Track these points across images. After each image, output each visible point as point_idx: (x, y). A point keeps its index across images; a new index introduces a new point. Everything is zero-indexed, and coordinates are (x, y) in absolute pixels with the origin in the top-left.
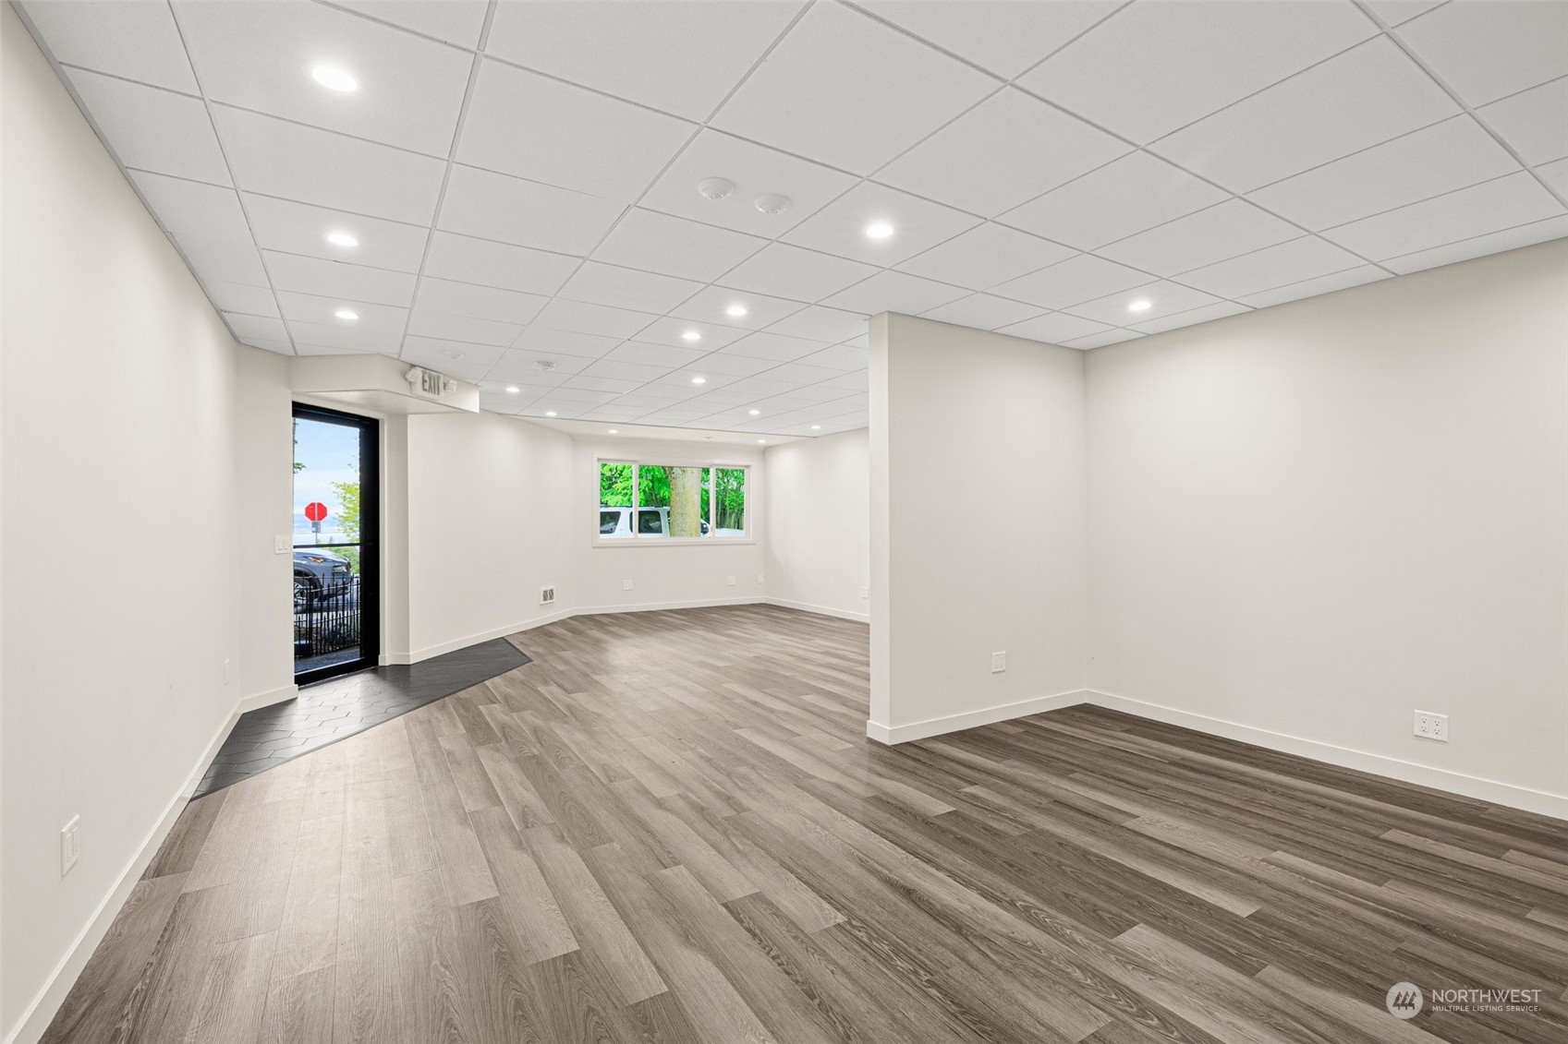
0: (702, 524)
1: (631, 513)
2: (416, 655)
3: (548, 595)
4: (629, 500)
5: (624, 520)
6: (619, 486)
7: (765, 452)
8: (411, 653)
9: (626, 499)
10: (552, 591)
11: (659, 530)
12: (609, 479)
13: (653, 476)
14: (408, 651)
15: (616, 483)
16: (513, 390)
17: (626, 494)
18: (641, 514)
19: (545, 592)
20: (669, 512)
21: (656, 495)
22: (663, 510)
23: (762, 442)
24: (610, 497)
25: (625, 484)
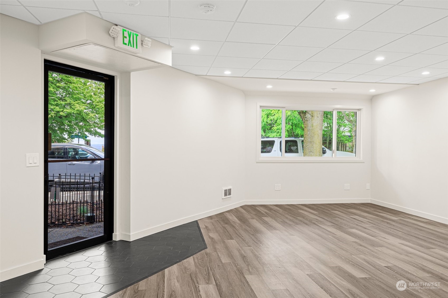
0: (323, 148)
1: (281, 142)
2: (134, 236)
3: (228, 193)
4: (280, 135)
5: (277, 146)
6: (275, 128)
7: (373, 99)
8: (131, 234)
9: (278, 135)
10: (230, 190)
11: (297, 151)
12: (270, 124)
13: (292, 123)
14: (130, 232)
15: (274, 127)
16: (195, 48)
17: (278, 132)
18: (287, 142)
19: (226, 191)
20: (303, 141)
21: (294, 133)
22: (299, 140)
23: (372, 91)
24: (271, 134)
25: (278, 127)
